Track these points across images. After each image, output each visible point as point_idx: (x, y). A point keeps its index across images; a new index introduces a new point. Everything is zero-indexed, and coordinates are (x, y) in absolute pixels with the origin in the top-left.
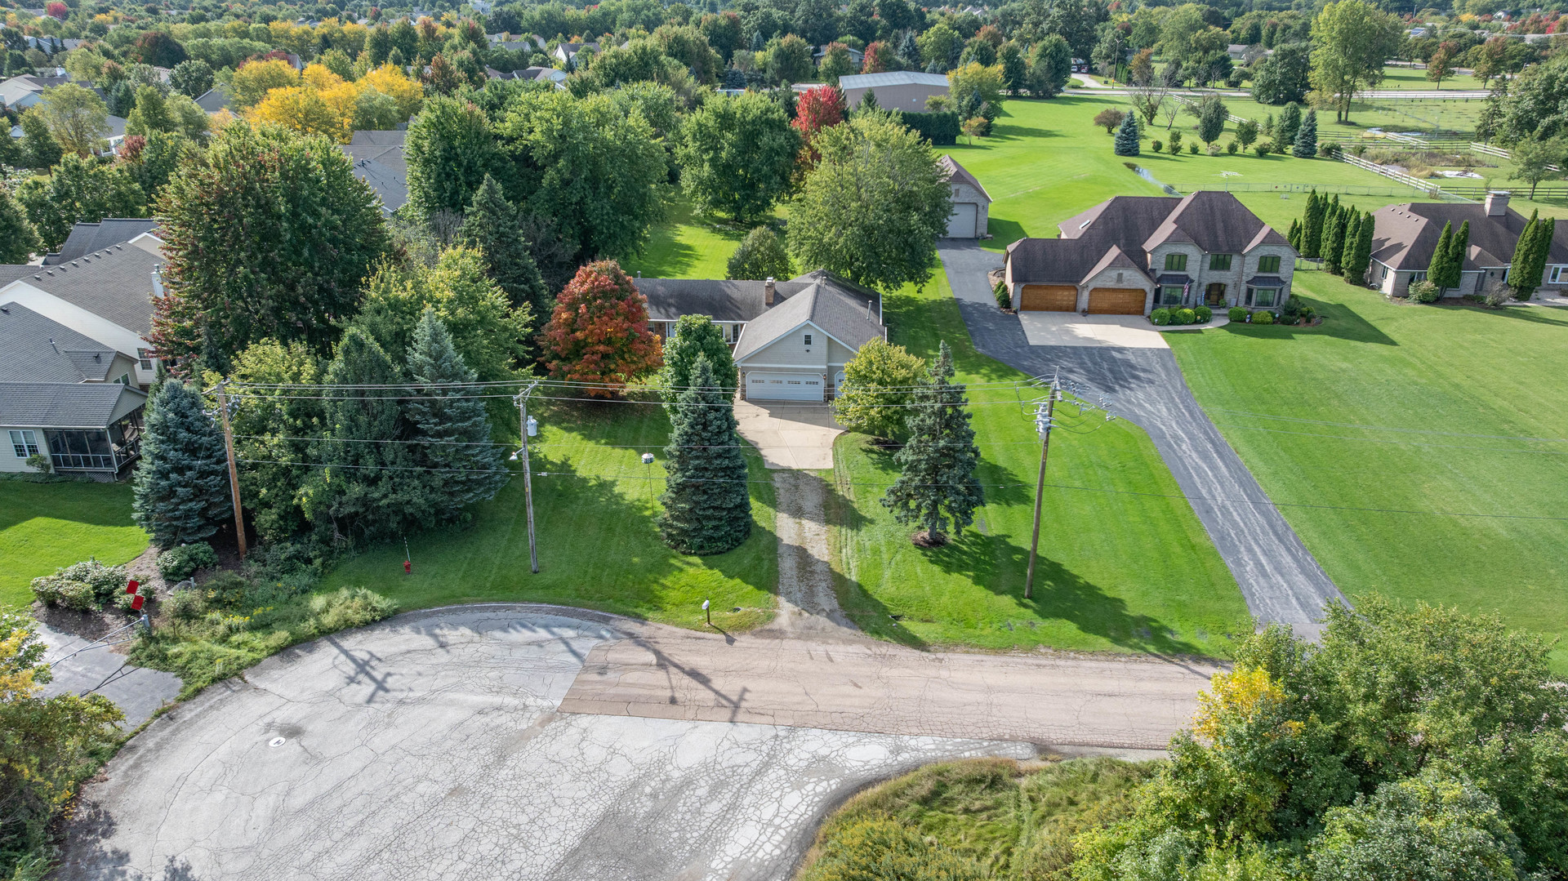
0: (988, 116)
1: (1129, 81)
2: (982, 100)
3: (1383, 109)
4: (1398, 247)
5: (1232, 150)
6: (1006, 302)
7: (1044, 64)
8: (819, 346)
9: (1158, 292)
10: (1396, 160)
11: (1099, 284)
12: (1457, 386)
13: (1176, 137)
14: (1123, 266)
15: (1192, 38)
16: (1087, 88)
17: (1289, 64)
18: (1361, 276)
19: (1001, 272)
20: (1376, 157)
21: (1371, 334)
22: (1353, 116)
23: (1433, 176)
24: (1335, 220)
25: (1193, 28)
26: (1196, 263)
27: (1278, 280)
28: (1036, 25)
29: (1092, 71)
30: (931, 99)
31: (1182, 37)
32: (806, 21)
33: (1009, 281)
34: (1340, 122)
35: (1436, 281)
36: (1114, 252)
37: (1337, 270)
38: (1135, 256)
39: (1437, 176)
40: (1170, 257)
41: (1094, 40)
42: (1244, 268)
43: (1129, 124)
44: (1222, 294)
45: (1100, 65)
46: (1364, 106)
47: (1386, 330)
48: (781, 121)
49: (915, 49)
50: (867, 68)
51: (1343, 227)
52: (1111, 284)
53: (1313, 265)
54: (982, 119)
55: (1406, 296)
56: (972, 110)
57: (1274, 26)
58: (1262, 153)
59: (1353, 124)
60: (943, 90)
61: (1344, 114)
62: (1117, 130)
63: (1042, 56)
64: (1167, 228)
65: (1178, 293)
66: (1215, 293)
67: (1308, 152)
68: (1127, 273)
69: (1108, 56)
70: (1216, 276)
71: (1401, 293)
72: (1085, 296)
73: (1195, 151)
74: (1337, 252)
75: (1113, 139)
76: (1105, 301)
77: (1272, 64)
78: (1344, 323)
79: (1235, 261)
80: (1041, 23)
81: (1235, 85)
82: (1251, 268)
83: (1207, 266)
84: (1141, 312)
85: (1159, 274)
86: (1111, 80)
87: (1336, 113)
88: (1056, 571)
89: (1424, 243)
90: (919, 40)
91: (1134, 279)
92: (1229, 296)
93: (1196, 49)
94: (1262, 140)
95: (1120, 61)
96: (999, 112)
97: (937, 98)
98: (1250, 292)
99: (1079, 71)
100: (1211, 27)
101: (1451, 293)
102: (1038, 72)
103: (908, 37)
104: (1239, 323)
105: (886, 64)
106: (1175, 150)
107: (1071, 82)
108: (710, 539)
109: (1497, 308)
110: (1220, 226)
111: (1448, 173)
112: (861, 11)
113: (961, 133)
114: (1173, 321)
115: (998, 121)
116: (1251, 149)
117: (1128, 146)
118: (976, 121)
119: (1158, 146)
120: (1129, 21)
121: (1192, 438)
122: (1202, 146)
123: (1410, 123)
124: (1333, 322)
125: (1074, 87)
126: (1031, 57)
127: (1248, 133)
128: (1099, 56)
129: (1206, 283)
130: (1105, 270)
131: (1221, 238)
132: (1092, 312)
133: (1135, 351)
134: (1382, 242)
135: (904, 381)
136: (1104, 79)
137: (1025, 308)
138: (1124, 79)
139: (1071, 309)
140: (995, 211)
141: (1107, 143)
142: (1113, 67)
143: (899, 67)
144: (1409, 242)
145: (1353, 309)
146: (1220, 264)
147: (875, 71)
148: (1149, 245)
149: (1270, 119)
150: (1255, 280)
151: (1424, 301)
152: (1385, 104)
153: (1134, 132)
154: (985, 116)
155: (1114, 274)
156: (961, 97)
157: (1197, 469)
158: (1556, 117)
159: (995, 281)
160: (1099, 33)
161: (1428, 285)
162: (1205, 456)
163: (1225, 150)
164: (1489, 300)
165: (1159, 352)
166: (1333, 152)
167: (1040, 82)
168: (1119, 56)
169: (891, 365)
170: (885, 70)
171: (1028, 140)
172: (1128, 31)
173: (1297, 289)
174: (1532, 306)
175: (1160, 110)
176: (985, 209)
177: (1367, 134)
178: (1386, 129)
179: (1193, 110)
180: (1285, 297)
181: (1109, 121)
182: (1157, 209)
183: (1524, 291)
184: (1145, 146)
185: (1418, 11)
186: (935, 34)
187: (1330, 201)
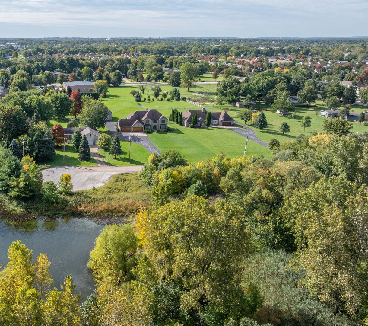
0: (105, 93)
1: (137, 81)
2: (103, 89)
3: (200, 87)
4: (187, 118)
5: (162, 99)
6: (118, 130)
7: (116, 78)
8: (92, 136)
9: (145, 127)
10: (198, 101)
11: (135, 126)
12: (192, 139)
13: (149, 97)
14: (139, 123)
15: (154, 68)
16: (127, 83)
17: (177, 76)
18: (181, 124)
19: (117, 126)
20: (193, 100)
21: (180, 132)
22: (192, 89)
23: (204, 104)
24: (176, 114)
25: (154, 65)
26: (151, 122)
27: (165, 124)
28: (111, 65)
29: (127, 78)
30: (90, 89)
31: (151, 67)
32: (47, 65)
33: (119, 127)
34: (189, 91)
35: (193, 124)
36: (137, 121)
37: (178, 123)
38: (140, 121)
39: (205, 104)
40: (147, 121)
41: (127, 69)
42: (159, 122)
43: (138, 95)
44: (156, 127)
45: (129, 76)
46: (195, 86)
47: (183, 132)
48: (68, 98)
49: (80, 74)
50: (70, 80)
51: (177, 115)
52: (137, 126)
53: (174, 122)
54: (103, 94)
55: (188, 127)
56: (101, 91)
57: (177, 62)
58: (168, 100)
59: (192, 91)
60: (93, 86)
61: (189, 88)
62: (136, 95)
63: (115, 76)
64: (146, 116)
65: (148, 127)
66: (155, 127)
67: (178, 99)
68: (139, 124)
69: (132, 74)
70: (155, 124)
71: (188, 126)
72: (132, 128)
73: (153, 100)
74: (177, 119)
75: (135, 97)
76: (136, 129)
77: (173, 76)
78: (177, 131)
79: (157, 121)
80: (113, 65)
81: (165, 81)
82: (160, 123)
83: (153, 122)
84: (142, 131)
85: (145, 124)
86: (133, 80)
87: (187, 89)
88: (132, 160)
89: (191, 117)
90: (81, 71)
91: (141, 125)
92: (157, 128)
93: (155, 71)
94: (169, 96)
95: (135, 75)
96: (107, 91)
97: (91, 88)
98: (161, 127)
99: (124, 78)
100: (158, 65)
101: (196, 126)
102: (114, 80)
103: (78, 70)
104: (159, 132)
105: (75, 79)
106: (149, 100)
107: (123, 82)
108: (86, 159)
109: (203, 128)
110: (154, 115)
111: (207, 103)
112: (61, 61)
113: (99, 97)
114: (148, 132)
115: (107, 94)
116: (166, 99)
117: (138, 99)
118: (102, 94)
119: (145, 99)
120: (136, 60)
121: (150, 147)
122: (155, 99)
123: (205, 91)
124: (175, 131)
125: (123, 83)
126: (112, 75)
127: (165, 96)
128: (129, 74)
129: (153, 125)
130: (135, 123)
131: (155, 117)
132: (133, 131)
133: (141, 137)
134: (184, 117)
135: (108, 139)
136: (131, 80)
137: (122, 131)
138: (136, 80)
139: (130, 131)
140: (113, 115)
141: (133, 98)
142: (133, 77)
143: (78, 80)
144: (188, 118)
145: (179, 129)
146: (155, 122)
147: (72, 81)
148: (143, 119)
149: (171, 91)
150: (161, 125)
151: (192, 127)
152: (201, 86)
153: (139, 96)
154: (104, 93)
155: (137, 124)
156: (97, 88)
157: (151, 150)
158: (226, 91)
159: (116, 127)
160: (129, 67)
161: (192, 124)
162: (152, 148)
163: (160, 100)
164: (202, 126)
165: (146, 137)
166: (184, 99)
167: (115, 83)
168: (135, 74)
169: (106, 136)
170: (75, 81)
171: (115, 98)
172: (136, 64)
173: (169, 126)
174: (209, 127)
175: (145, 90)
176: (111, 114)
177: (194, 94)
178: (199, 93)
179: (153, 90)
180: (167, 127)
181: (134, 93)
182: (144, 113)
183: (208, 125)
184: (142, 99)
185: (220, 53)
186: (85, 69)
187: (176, 110)
